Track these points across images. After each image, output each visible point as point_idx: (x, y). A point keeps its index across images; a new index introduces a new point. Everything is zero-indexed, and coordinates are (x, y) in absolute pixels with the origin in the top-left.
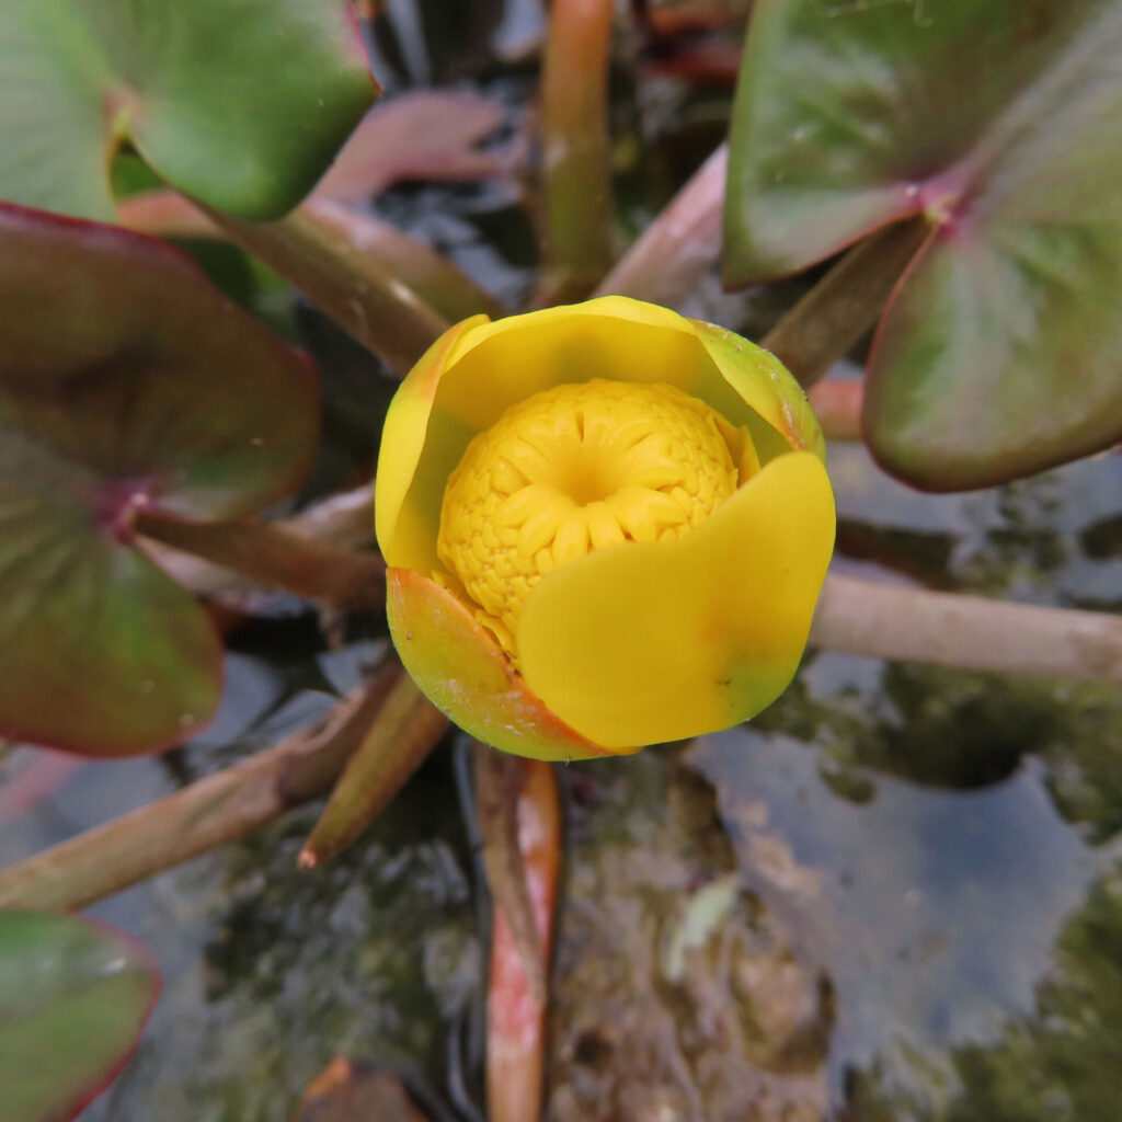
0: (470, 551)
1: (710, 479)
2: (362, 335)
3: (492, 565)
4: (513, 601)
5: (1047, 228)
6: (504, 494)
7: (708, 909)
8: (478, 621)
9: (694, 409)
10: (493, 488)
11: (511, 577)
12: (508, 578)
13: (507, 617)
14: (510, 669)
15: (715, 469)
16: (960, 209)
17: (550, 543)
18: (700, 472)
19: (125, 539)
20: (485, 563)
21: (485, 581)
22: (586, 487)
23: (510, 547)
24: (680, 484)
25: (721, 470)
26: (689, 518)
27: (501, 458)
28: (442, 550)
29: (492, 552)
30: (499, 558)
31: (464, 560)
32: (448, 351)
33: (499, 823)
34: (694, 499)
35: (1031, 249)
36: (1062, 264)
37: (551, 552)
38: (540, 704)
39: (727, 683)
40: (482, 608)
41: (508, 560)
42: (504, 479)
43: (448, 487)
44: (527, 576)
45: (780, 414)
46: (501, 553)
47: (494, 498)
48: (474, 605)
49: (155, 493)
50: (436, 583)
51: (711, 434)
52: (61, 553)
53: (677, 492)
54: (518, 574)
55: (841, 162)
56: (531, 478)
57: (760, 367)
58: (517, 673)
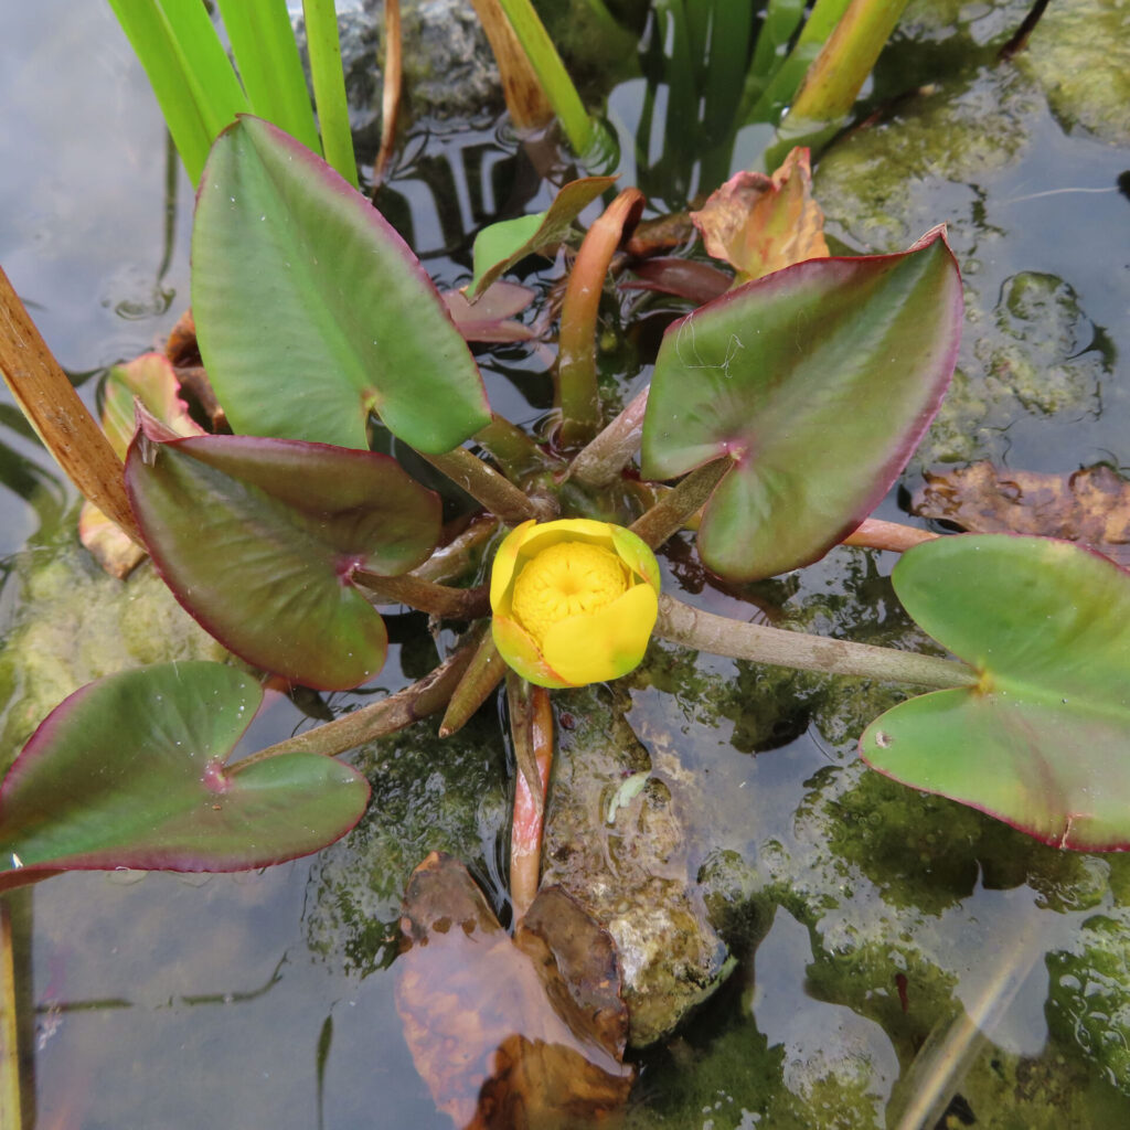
0: (524, 609)
1: (615, 588)
3: (533, 616)
4: (541, 630)
5: (778, 471)
7: (632, 787)
8: (527, 636)
9: (612, 559)
10: (535, 587)
11: (541, 621)
12: (539, 621)
13: (539, 635)
14: (540, 654)
16: (745, 455)
17: (555, 610)
18: (611, 585)
19: (348, 583)
20: (530, 615)
21: (531, 621)
22: (569, 589)
23: (541, 610)
24: (603, 590)
25: (619, 584)
26: (605, 603)
27: (538, 576)
28: (514, 608)
29: (534, 611)
30: (536, 614)
31: (523, 614)
33: (522, 731)
34: (608, 596)
38: (549, 666)
40: (529, 631)
41: (540, 615)
42: (539, 584)
43: (516, 582)
44: (546, 621)
45: (639, 566)
46: (537, 612)
47: (535, 591)
48: (526, 629)
49: (362, 562)
50: (513, 622)
51: (616, 569)
52: (318, 590)
53: (602, 593)
54: (543, 620)
55: (695, 431)
56: (550, 585)
57: (634, 548)
58: (542, 656)
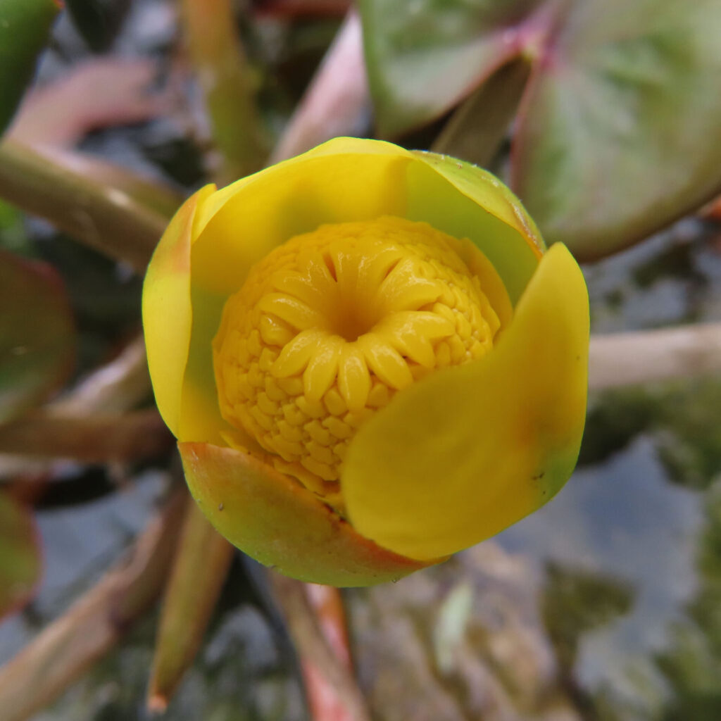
0: (255, 408)
1: (462, 289)
2: (92, 238)
3: (282, 417)
5: (624, 44)
6: (277, 348)
8: (278, 470)
9: (422, 232)
10: (264, 344)
11: (303, 424)
12: (301, 427)
13: (305, 460)
14: (335, 517)
15: (461, 279)
16: (551, 42)
17: (335, 383)
18: (451, 285)
20: (273, 417)
21: (278, 432)
23: (296, 396)
24: (439, 300)
26: (457, 329)
27: (263, 313)
29: (279, 404)
30: (287, 409)
32: (191, 221)
34: (455, 310)
35: (614, 61)
36: (645, 67)
37: (338, 391)
39: (541, 476)
40: (278, 456)
41: (297, 409)
42: (273, 332)
43: (215, 352)
44: (320, 420)
45: (514, 215)
46: (289, 403)
47: (267, 352)
50: (232, 448)
53: (439, 307)
54: (310, 420)
55: (451, 23)
56: (298, 325)
57: (483, 177)
58: (344, 520)
